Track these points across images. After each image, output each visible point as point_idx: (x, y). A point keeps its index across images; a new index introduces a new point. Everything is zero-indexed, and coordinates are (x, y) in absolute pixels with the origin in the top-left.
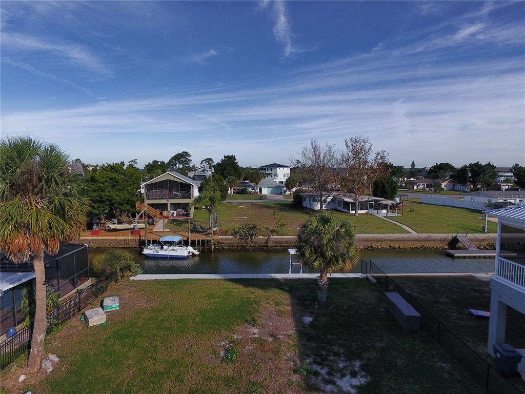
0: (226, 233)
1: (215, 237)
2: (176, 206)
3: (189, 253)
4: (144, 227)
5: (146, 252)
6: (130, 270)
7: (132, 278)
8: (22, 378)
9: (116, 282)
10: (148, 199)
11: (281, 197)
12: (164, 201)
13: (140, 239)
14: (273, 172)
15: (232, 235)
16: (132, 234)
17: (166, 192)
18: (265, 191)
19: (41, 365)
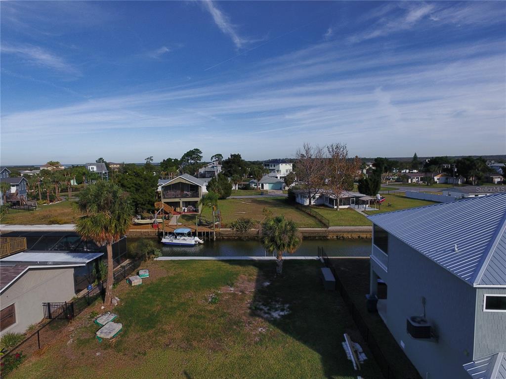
0: (225, 226)
1: (217, 230)
2: (187, 204)
3: (196, 242)
4: (162, 221)
5: (164, 240)
6: (154, 254)
7: (155, 259)
8: (103, 307)
9: (145, 261)
10: (165, 198)
11: (280, 193)
12: (177, 200)
13: (159, 232)
14: (276, 168)
15: (230, 228)
16: (153, 227)
17: (179, 192)
18: (267, 187)
19: (111, 302)
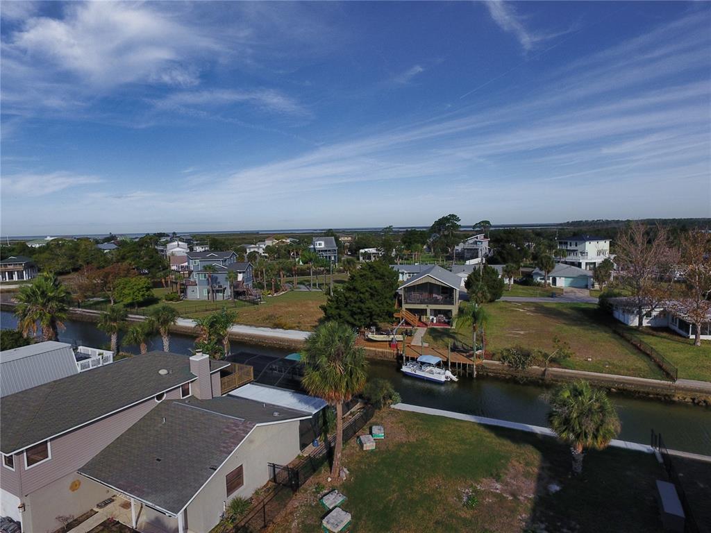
0: (490, 356)
1: (478, 362)
3: (447, 378)
4: (402, 339)
5: (404, 369)
6: (391, 398)
7: (392, 406)
8: (329, 479)
9: (380, 409)
10: (406, 303)
11: (584, 294)
12: (423, 307)
13: (398, 353)
14: (579, 248)
15: (500, 360)
16: (390, 346)
17: (426, 295)
18: (562, 283)
19: (339, 474)
